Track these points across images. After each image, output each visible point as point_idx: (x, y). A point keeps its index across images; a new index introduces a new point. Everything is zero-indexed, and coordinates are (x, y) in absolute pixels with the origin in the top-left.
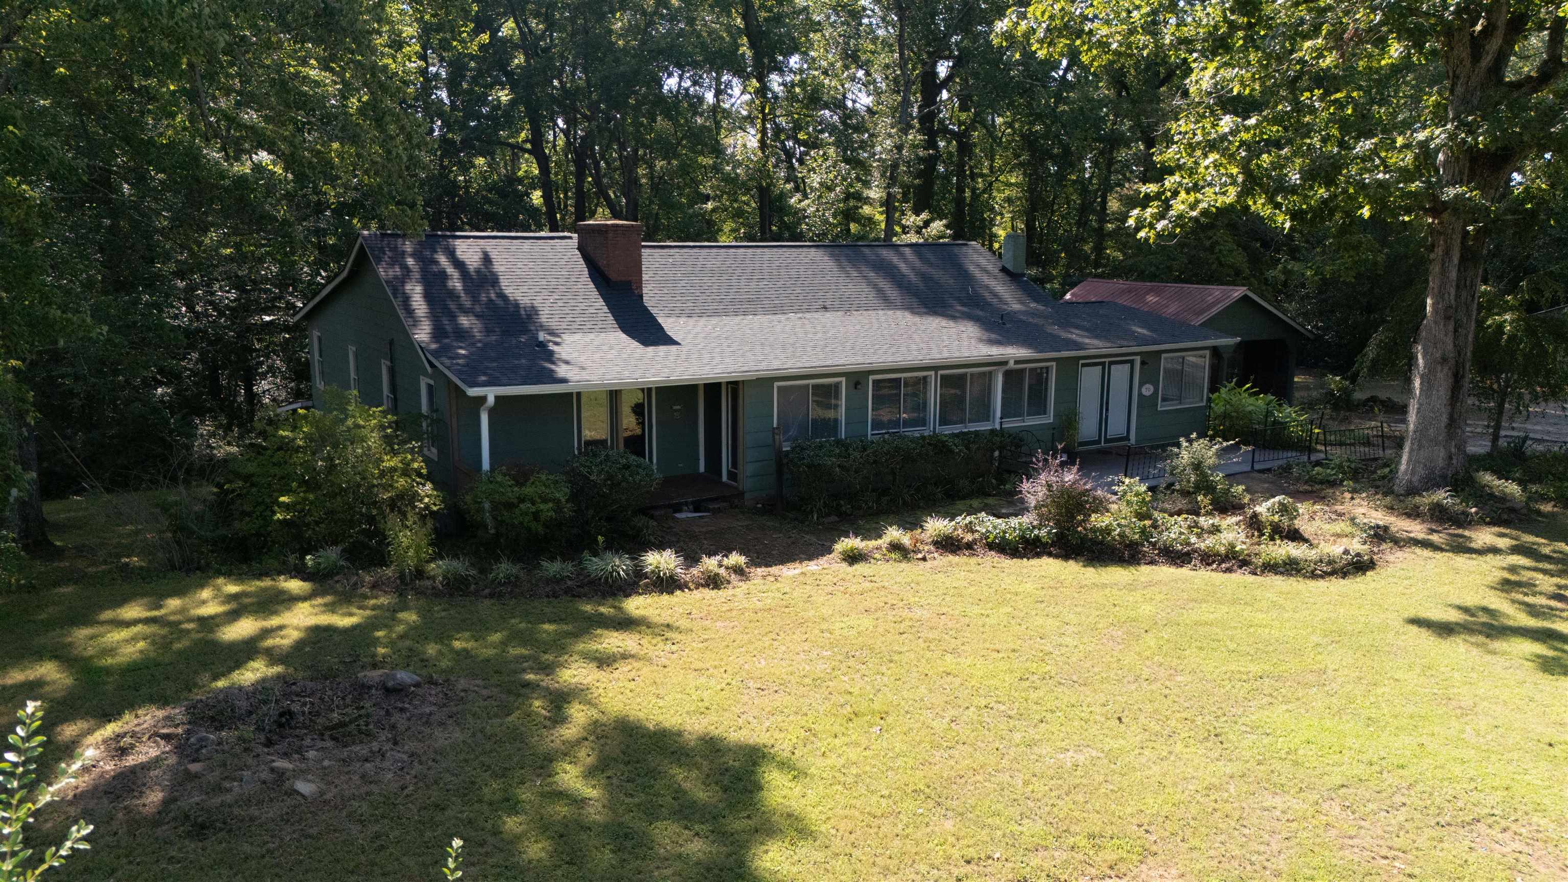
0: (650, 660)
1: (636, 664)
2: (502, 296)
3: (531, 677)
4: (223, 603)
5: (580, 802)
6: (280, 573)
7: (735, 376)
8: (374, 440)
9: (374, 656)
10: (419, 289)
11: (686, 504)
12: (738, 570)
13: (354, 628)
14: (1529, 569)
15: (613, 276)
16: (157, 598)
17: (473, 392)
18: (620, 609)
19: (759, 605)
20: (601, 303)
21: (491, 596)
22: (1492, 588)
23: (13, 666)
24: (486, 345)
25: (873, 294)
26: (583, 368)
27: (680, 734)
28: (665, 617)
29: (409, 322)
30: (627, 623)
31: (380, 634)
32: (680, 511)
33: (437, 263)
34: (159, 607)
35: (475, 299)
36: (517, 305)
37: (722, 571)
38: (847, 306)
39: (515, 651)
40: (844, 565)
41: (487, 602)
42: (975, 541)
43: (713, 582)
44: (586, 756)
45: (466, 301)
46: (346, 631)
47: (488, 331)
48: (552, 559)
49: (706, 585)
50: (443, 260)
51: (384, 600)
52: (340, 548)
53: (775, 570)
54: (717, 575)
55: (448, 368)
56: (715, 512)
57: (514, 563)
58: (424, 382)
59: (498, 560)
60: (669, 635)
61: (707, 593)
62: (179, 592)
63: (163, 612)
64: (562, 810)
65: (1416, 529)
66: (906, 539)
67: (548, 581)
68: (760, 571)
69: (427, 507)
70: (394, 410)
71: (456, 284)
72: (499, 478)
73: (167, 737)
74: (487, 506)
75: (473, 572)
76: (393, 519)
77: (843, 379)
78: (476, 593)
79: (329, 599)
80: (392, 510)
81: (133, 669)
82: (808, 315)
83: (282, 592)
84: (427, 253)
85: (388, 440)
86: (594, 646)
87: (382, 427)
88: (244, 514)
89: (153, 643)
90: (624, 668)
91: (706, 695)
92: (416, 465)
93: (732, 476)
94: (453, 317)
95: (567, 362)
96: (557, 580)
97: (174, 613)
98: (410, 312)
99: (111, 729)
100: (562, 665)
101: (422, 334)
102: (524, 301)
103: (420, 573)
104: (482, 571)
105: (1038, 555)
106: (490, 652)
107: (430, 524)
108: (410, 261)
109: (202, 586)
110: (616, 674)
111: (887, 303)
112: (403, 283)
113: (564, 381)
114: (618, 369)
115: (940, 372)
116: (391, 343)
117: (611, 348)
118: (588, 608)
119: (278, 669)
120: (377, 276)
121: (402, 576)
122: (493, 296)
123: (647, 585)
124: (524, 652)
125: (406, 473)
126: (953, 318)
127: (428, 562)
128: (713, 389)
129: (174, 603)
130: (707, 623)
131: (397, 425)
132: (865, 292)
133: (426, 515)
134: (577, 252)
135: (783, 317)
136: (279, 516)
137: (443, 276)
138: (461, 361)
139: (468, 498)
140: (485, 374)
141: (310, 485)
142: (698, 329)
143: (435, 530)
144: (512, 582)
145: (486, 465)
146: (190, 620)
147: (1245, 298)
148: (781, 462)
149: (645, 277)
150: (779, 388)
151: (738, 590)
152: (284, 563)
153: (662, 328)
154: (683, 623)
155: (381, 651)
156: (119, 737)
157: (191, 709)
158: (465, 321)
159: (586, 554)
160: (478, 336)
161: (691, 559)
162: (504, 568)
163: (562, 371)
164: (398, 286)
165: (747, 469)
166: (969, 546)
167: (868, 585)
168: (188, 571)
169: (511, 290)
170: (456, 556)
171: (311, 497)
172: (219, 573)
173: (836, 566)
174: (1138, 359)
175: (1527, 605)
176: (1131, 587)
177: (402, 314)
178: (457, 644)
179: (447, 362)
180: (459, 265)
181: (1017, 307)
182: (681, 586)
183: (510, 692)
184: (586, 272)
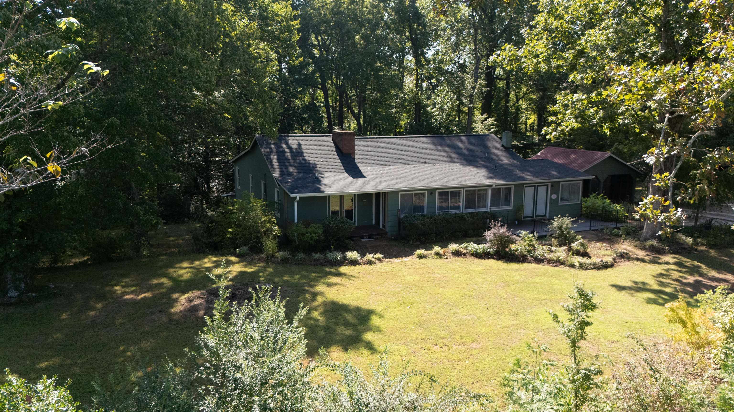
0: (343, 285)
1: (339, 286)
2: (304, 160)
3: (306, 288)
4: (212, 263)
5: (318, 320)
6: (228, 255)
7: (384, 190)
8: (259, 211)
9: (259, 280)
10: (275, 157)
11: (366, 236)
12: (379, 260)
13: (252, 272)
14: (674, 270)
15: (344, 151)
16: (192, 261)
17: (292, 195)
18: (337, 270)
19: (384, 271)
20: (339, 161)
21: (296, 264)
22: (653, 276)
23: (154, 279)
24: (298, 178)
25: (446, 156)
26: (330, 187)
27: (348, 305)
28: (351, 273)
29: (271, 170)
30: (339, 275)
31: (261, 274)
32: (363, 238)
33: (282, 147)
34: (193, 264)
35: (295, 161)
36: (309, 163)
37: (373, 259)
38: (434, 161)
39: (303, 281)
40: (418, 259)
41: (295, 266)
42: (467, 253)
43: (370, 263)
44: (321, 310)
45: (292, 162)
46: (250, 273)
47: (299, 173)
48: (316, 253)
49: (367, 264)
50: (284, 146)
51: (262, 265)
52: (247, 247)
53: (392, 260)
54: (371, 261)
55: (285, 187)
56: (376, 239)
57: (304, 254)
58: (276, 190)
59: (299, 253)
60: (351, 278)
61: (367, 266)
62: (199, 260)
63: (194, 265)
64: (312, 322)
65: (641, 254)
66: (441, 252)
67: (315, 260)
68: (387, 260)
69: (276, 234)
70: (265, 200)
71: (288, 155)
72: (300, 225)
73: (202, 298)
74: (296, 234)
75: (290, 256)
76: (265, 238)
77: (426, 191)
78: (291, 263)
79: (244, 263)
80: (265, 235)
81: (188, 281)
82: (417, 165)
83: (230, 261)
84: (279, 143)
85: (264, 211)
86: (326, 281)
87: (262, 206)
88: (216, 235)
89: (193, 274)
90: (335, 288)
91: (359, 295)
92: (273, 220)
93: (384, 226)
94: (287, 168)
95: (325, 185)
96: (318, 260)
97: (198, 266)
98: (272, 165)
99: (186, 295)
100: (316, 286)
101: (276, 174)
102: (312, 161)
103: (273, 256)
104: (293, 256)
105: (489, 258)
106: (295, 281)
107: (277, 240)
108: (273, 146)
109: (205, 258)
110: (332, 289)
111: (452, 160)
112: (270, 154)
113: (323, 192)
114: (342, 187)
115: (465, 189)
116: (265, 175)
117: (341, 179)
118: (327, 269)
119: (231, 283)
120: (261, 152)
121: (268, 257)
122: (301, 159)
123: (347, 263)
124: (305, 281)
125: (269, 222)
126: (477, 167)
127: (276, 252)
128: (378, 195)
129: (197, 263)
130: (365, 275)
131: (266, 206)
132: (443, 155)
133: (276, 237)
134: (332, 142)
135: (407, 166)
136: (228, 236)
137: (284, 152)
138: (289, 184)
139: (290, 232)
140: (296, 189)
141: (238, 226)
142: (374, 171)
143: (279, 242)
144: (303, 260)
145: (296, 220)
146: (203, 268)
147: (610, 157)
148: (400, 222)
149: (356, 150)
150: (401, 194)
151: (378, 266)
152: (229, 251)
153: (360, 171)
154: (357, 275)
155: (262, 279)
156: (189, 298)
157: (208, 291)
158: (291, 169)
159: (328, 252)
160: (295, 174)
161: (363, 255)
162: (300, 255)
163: (323, 188)
164: (268, 156)
165: (389, 224)
166: (465, 254)
167: (423, 266)
168: (199, 253)
169: (307, 157)
170: (285, 251)
171: (238, 229)
172: (209, 254)
173: (414, 259)
174: (550, 185)
175: (661, 282)
176: (517, 270)
177: (270, 167)
178: (285, 278)
179: (284, 184)
180: (289, 147)
181: (506, 162)
182: (359, 264)
183: (299, 292)
184: (335, 149)
